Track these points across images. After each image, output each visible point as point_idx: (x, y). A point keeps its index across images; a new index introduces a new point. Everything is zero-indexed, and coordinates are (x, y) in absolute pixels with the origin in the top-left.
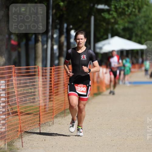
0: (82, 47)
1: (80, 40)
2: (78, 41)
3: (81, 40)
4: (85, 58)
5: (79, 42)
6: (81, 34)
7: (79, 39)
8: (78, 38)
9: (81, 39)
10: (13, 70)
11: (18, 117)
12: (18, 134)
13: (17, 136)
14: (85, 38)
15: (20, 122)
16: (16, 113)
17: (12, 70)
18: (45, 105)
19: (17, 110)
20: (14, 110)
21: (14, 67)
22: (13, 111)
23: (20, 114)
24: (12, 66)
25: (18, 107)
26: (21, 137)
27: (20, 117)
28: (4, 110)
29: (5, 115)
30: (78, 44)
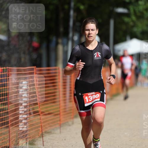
0: (93, 40)
1: (90, 30)
2: (87, 32)
3: (91, 32)
4: (99, 57)
5: (89, 34)
6: (92, 23)
7: (89, 30)
8: (87, 28)
9: (92, 30)
10: (35, 71)
11: (39, 117)
12: (39, 133)
13: (38, 135)
14: (97, 29)
15: (41, 121)
16: (37, 113)
17: (33, 71)
18: (65, 106)
19: (38, 110)
20: (36, 110)
21: (35, 68)
22: (34, 111)
23: (41, 114)
24: (34, 67)
25: (39, 107)
26: (42, 136)
27: (41, 117)
28: (26, 110)
29: (27, 114)
30: (87, 37)
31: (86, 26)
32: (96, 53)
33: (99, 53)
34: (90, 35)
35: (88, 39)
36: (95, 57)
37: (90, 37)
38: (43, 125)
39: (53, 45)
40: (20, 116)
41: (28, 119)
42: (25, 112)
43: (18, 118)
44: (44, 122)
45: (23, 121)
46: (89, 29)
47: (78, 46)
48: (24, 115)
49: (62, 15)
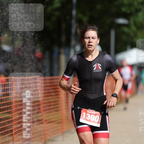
0: (93, 50)
1: (91, 38)
3: (91, 40)
4: (99, 69)
5: (89, 42)
6: (92, 30)
7: (89, 38)
15: (44, 129)
23: (45, 122)
27: (44, 125)
28: (29, 118)
29: (30, 123)
30: (87, 46)
31: (86, 33)
32: (95, 65)
33: (99, 64)
34: (90, 44)
35: (88, 48)
36: (95, 69)
37: (90, 46)
38: (46, 132)
39: (55, 56)
40: (24, 124)
41: (32, 127)
42: (29, 120)
43: (21, 126)
44: (47, 130)
45: (27, 129)
46: (90, 36)
47: (76, 56)
48: (28, 123)
49: (64, 26)
